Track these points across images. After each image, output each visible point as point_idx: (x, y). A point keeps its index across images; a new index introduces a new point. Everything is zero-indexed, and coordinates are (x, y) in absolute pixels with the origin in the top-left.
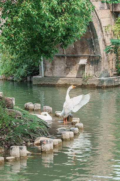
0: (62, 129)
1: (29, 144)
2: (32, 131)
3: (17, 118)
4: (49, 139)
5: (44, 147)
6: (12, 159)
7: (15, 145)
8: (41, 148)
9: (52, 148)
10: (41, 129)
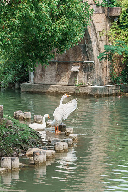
0: (55, 140)
1: (21, 155)
2: (24, 141)
3: (7, 127)
4: (42, 151)
5: (37, 158)
6: (3, 170)
7: (6, 155)
8: (34, 159)
9: (46, 160)
10: (33, 139)
